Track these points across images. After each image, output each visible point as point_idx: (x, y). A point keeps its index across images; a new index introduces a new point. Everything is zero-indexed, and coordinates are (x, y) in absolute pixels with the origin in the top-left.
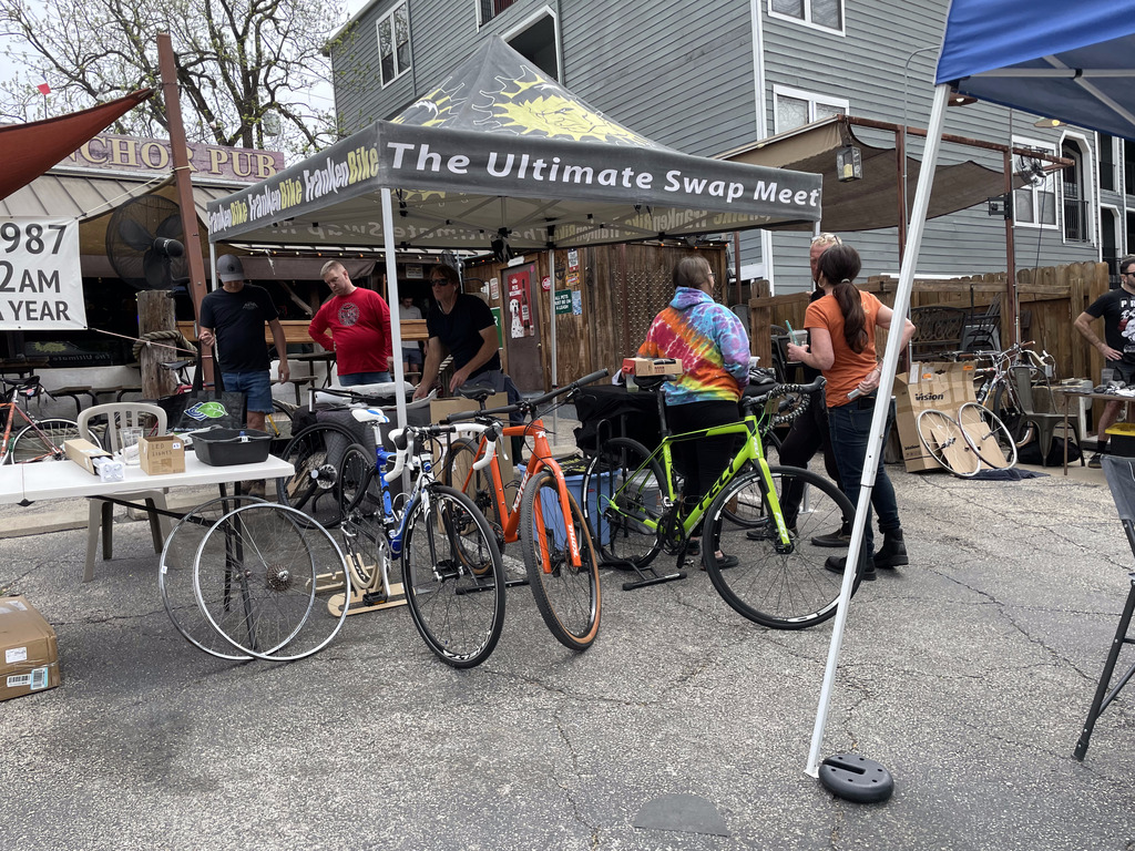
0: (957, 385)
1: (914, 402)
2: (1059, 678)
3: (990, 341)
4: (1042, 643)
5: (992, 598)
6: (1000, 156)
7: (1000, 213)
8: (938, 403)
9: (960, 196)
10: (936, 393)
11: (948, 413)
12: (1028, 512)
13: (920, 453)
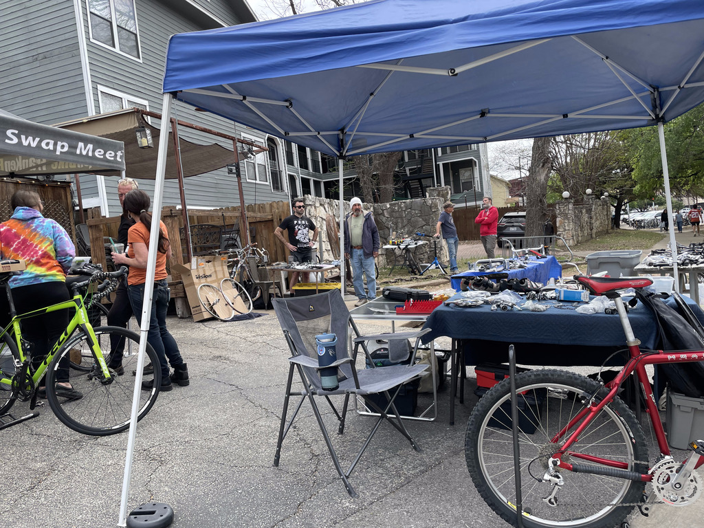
0: (219, 268)
1: (195, 280)
2: (268, 424)
3: (236, 243)
4: (261, 406)
5: (237, 387)
6: (231, 142)
7: (234, 173)
8: (209, 279)
9: (213, 163)
10: (207, 274)
11: (215, 285)
12: (257, 335)
13: (201, 310)
